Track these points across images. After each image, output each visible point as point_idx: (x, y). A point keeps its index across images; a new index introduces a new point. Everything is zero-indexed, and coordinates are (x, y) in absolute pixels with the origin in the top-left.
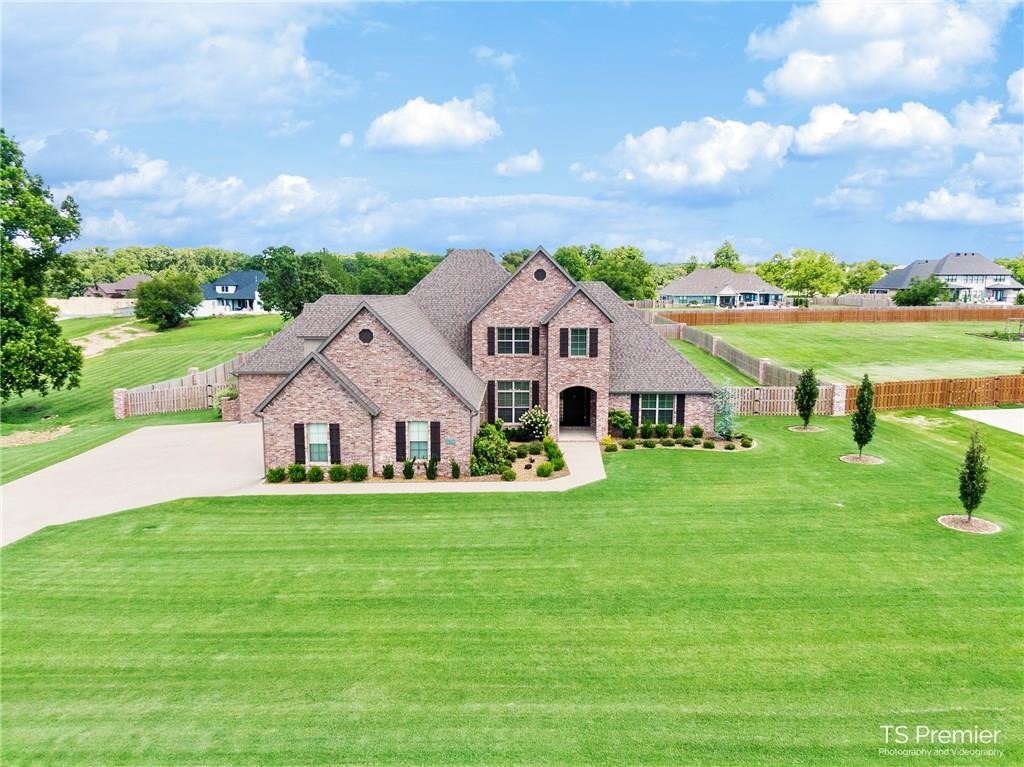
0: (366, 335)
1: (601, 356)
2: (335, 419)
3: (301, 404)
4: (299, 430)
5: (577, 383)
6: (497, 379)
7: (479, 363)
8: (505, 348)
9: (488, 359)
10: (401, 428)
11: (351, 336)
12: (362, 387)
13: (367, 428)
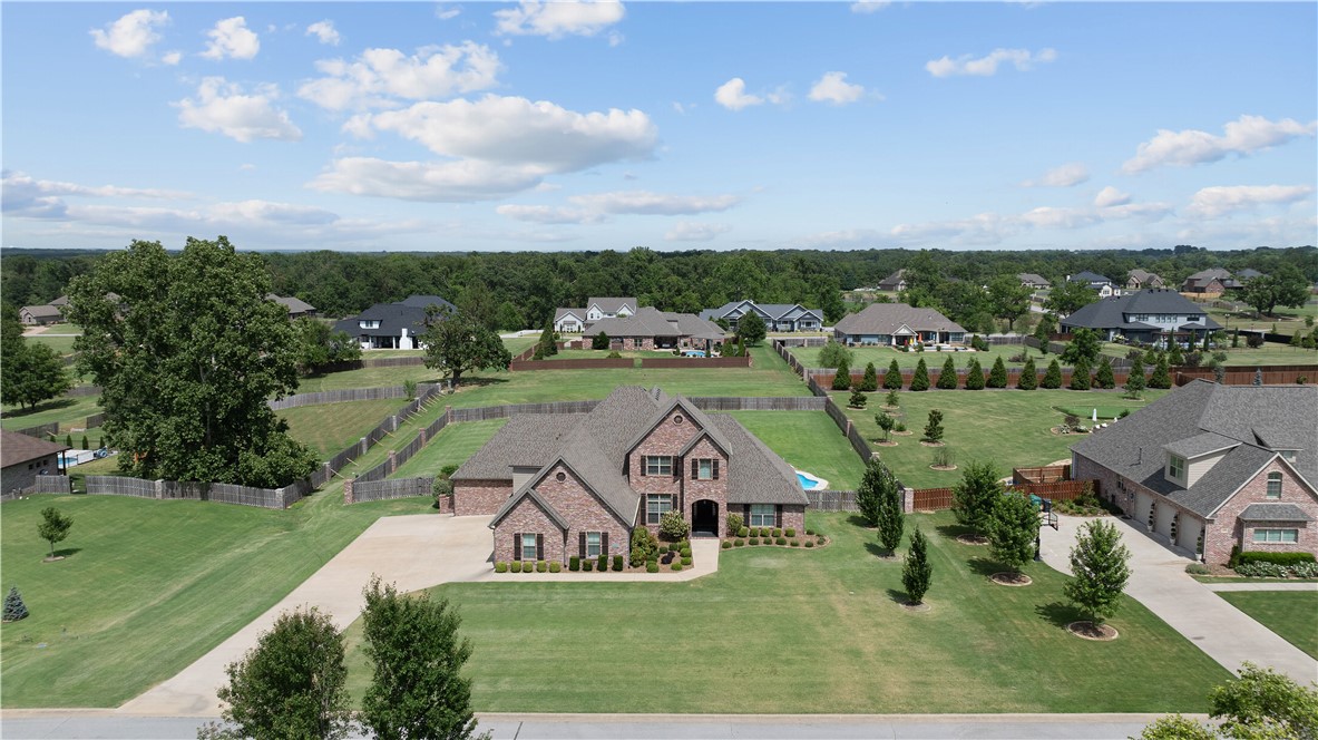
0: (561, 477)
1: (721, 478)
2: (540, 531)
3: (519, 521)
4: (517, 538)
5: (704, 497)
6: (648, 492)
7: (634, 481)
8: (653, 469)
9: (641, 478)
10: (582, 536)
11: (552, 477)
12: (558, 509)
13: (561, 537)
